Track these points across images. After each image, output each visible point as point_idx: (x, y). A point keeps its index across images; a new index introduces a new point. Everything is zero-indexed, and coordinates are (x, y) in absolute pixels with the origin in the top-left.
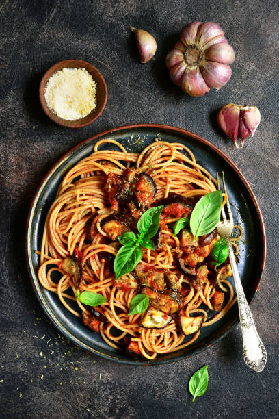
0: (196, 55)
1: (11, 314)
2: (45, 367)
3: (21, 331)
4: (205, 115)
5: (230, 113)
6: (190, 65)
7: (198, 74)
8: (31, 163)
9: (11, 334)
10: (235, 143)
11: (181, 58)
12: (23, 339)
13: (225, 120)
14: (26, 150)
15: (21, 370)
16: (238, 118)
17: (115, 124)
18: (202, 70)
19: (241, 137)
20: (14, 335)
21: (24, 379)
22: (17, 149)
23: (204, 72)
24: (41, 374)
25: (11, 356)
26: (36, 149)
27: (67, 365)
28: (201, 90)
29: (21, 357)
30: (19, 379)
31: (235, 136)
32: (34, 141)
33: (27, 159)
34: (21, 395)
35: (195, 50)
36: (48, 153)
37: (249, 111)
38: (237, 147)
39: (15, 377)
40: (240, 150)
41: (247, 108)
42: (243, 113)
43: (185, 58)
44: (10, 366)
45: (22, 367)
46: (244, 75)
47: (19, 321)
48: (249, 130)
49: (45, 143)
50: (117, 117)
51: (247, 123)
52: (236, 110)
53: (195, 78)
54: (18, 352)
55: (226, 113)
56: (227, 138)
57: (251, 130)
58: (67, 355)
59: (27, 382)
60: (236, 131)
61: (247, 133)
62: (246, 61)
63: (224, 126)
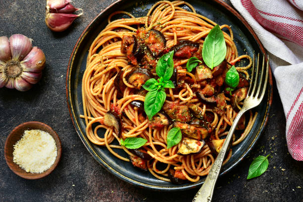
0: (12, 68)
1: (231, 198)
2: (274, 167)
3: (245, 189)
4: (57, 42)
5: (53, 21)
6: (22, 69)
7: (26, 60)
8: (103, 187)
9: (247, 197)
10: (79, 15)
11: (19, 79)
12: (251, 187)
13: (59, 25)
14: (93, 191)
15: (278, 188)
16: (57, 14)
17: (68, 117)
18: (21, 59)
19: (73, 11)
20: (249, 195)
21: (285, 185)
22: (92, 199)
23: (22, 56)
24: (281, 171)
25: (266, 196)
26: (92, 182)
27: (272, 149)
28: (37, 53)
29: (267, 189)
30: (286, 189)
31: (73, 16)
32: (86, 185)
33: (101, 189)
34: (299, 187)
35: (8, 70)
36: (95, 173)
37: (50, 5)
38: (81, 14)
39: (284, 193)
40: (84, 11)
41: (48, 7)
42: (52, 11)
43: (18, 76)
44: (275, 197)
45: (275, 187)
46: (22, 11)
47: (237, 191)
48: (66, 5)
49: (86, 175)
50: (62, 116)
51: (60, 6)
52: (50, 16)
53: (30, 61)
54: (262, 190)
55: (53, 24)
56: (75, 23)
57: (67, 3)
58: (264, 150)
59: (288, 182)
60: (68, 15)
61: (69, 6)
62: (10, 10)
63: (65, 26)
